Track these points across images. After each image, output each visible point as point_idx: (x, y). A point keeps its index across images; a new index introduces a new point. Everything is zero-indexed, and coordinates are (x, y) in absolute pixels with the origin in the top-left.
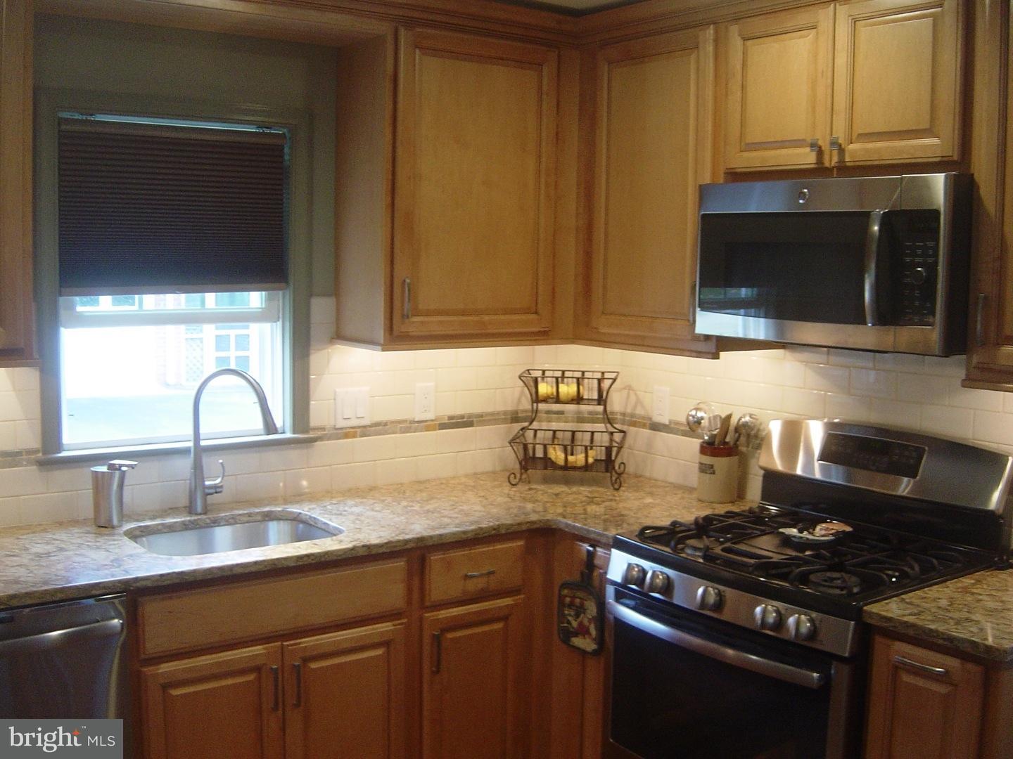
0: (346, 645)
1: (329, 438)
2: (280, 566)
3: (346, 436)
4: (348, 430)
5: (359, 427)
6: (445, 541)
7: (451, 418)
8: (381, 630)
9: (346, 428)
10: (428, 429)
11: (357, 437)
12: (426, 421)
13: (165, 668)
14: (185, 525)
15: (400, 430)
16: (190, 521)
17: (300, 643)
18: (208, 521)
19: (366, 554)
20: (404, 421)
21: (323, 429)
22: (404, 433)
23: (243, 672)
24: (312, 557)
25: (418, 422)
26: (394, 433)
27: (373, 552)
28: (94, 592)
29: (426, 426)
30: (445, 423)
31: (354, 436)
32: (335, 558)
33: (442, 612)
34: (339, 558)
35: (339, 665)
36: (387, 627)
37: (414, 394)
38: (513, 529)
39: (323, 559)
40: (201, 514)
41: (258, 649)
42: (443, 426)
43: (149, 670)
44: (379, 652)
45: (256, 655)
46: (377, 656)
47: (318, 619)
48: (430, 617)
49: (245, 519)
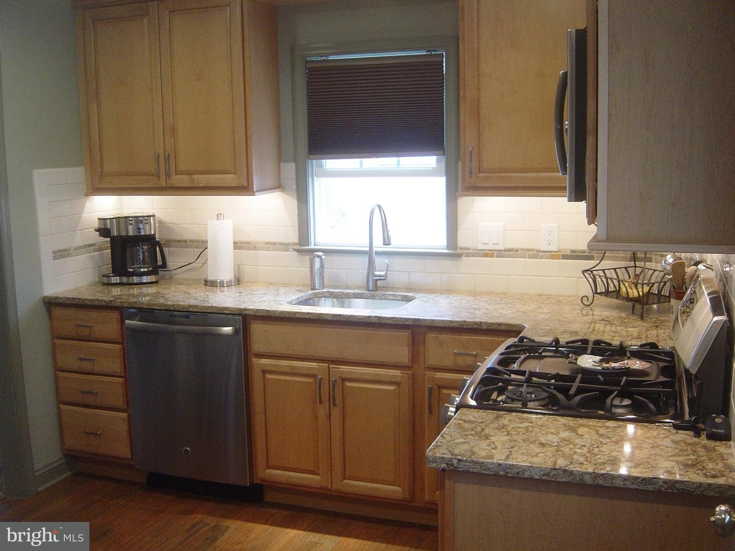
0: (369, 377)
1: (473, 255)
2: (323, 318)
3: (486, 255)
4: (487, 252)
5: (496, 250)
6: (435, 325)
7: (573, 251)
8: (392, 374)
9: (485, 250)
10: (552, 257)
11: (494, 257)
12: (551, 252)
13: (263, 361)
14: (355, 295)
15: (529, 256)
16: (358, 293)
17: (339, 368)
18: (369, 295)
19: (377, 322)
20: (533, 250)
21: (469, 249)
22: (531, 258)
23: (306, 376)
24: (342, 317)
25: (543, 252)
26: (523, 258)
27: (383, 322)
28: (225, 312)
29: (553, 255)
30: (567, 255)
31: (492, 256)
32: (357, 320)
33: (439, 373)
34: (360, 321)
35: (364, 388)
36: (397, 373)
37: (540, 231)
38: (494, 327)
39: (349, 320)
40: (371, 291)
41: (314, 365)
42: (565, 257)
43: (255, 360)
44: (392, 388)
45: (312, 368)
46: (390, 390)
47: (350, 356)
48: (428, 374)
49: (392, 298)
